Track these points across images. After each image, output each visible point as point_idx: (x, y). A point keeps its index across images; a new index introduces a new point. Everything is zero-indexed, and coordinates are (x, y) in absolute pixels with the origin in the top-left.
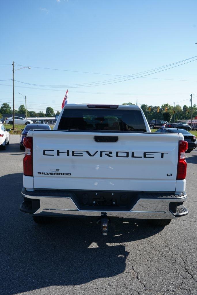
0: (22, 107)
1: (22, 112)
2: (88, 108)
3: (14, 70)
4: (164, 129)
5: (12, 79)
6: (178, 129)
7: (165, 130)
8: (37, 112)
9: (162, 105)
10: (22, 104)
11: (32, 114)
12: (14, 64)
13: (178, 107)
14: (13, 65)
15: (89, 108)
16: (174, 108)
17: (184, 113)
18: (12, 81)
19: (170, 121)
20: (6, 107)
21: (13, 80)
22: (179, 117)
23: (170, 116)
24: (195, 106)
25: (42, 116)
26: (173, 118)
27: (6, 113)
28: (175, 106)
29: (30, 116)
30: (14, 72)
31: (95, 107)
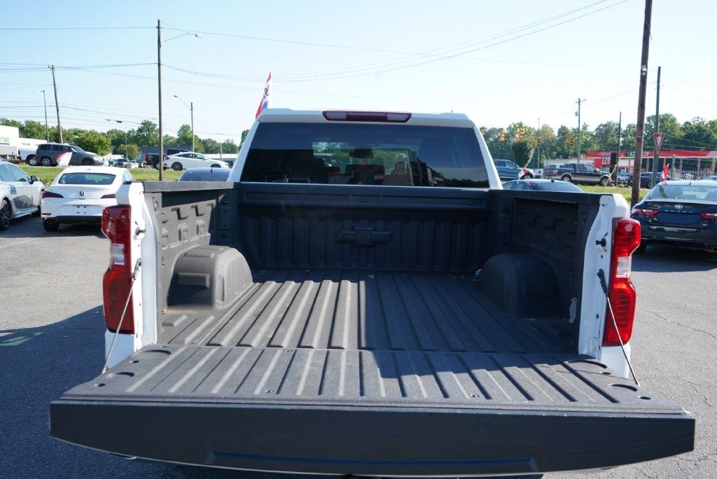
0: (185, 129)
1: (185, 142)
2: (325, 121)
3: (161, 41)
4: (519, 180)
5: (157, 62)
6: (553, 181)
7: (523, 182)
8: (220, 140)
9: (508, 126)
10: (185, 124)
11: (209, 147)
12: (161, 26)
13: (545, 130)
14: (159, 28)
15: (328, 119)
16: (538, 133)
17: (560, 145)
18: (157, 65)
19: (529, 161)
20: (148, 130)
21: (159, 65)
22: (548, 153)
23: (529, 151)
24: (585, 128)
25: (232, 150)
26: (535, 156)
27: (149, 145)
28: (540, 128)
29: (203, 150)
30: (162, 44)
31: (344, 116)
